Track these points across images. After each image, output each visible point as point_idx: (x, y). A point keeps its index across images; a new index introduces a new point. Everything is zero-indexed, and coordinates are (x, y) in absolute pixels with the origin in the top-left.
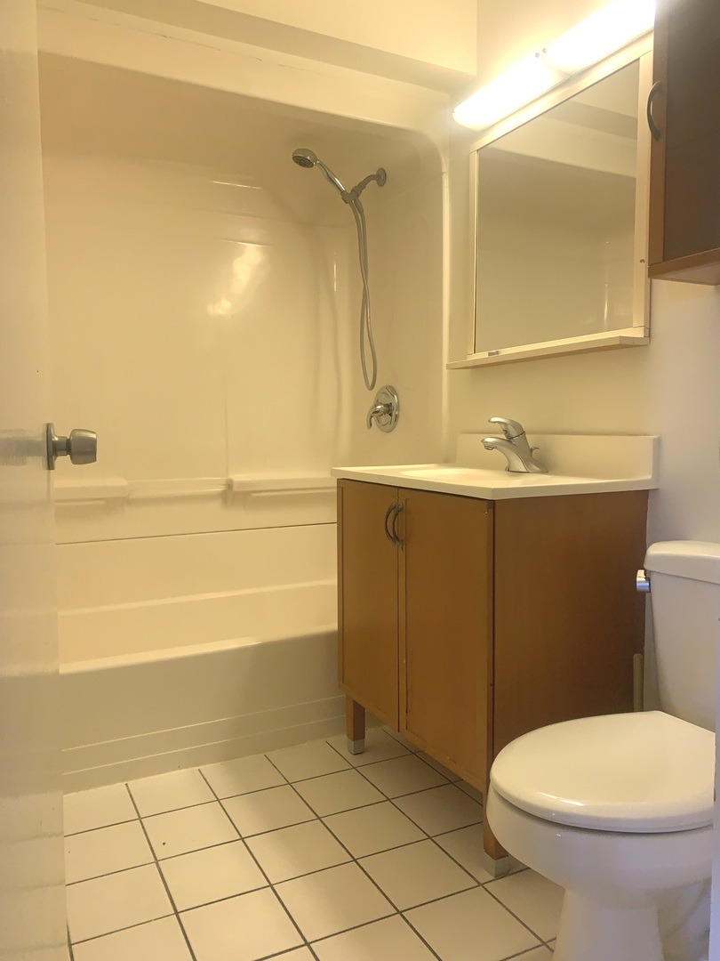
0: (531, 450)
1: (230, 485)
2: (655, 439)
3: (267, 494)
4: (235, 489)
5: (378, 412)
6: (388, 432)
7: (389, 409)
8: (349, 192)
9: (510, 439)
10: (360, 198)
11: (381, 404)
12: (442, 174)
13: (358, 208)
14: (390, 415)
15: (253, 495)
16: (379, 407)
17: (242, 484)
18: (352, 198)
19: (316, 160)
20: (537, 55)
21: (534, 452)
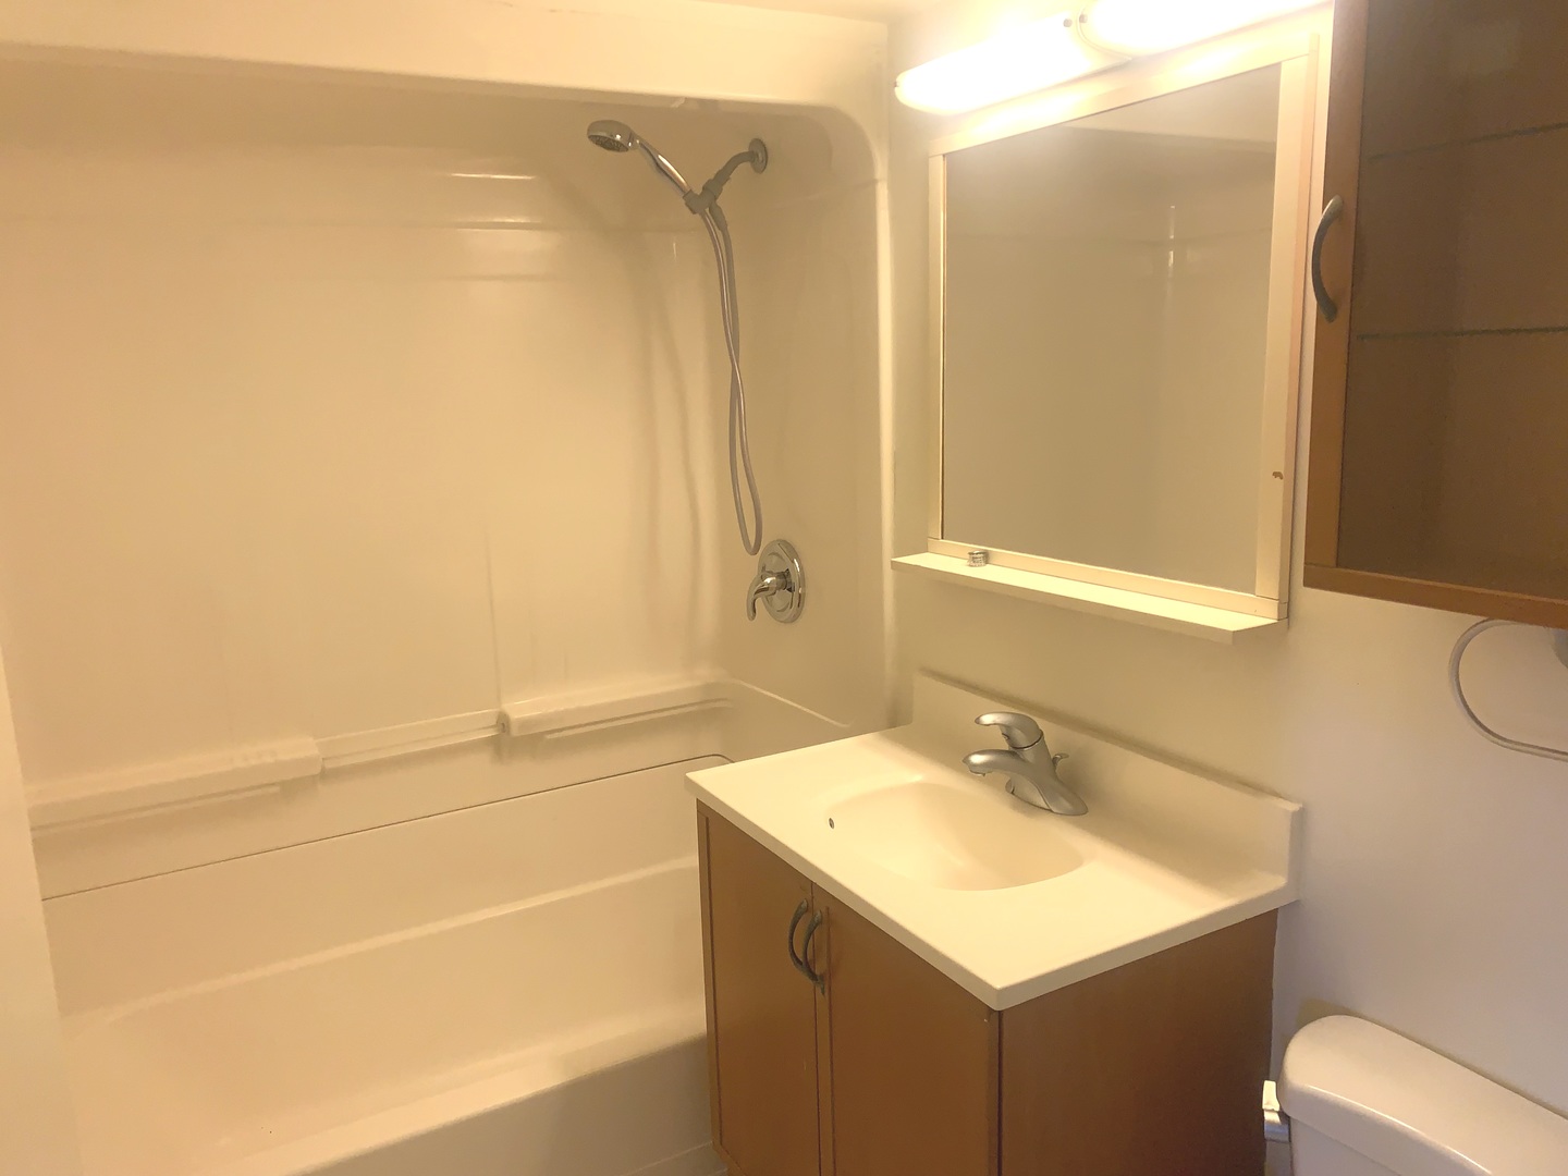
0: (1054, 761)
1: (503, 723)
2: (1294, 814)
3: (571, 732)
4: (515, 732)
5: (766, 589)
6: (785, 622)
7: (785, 580)
8: (698, 191)
9: (1015, 751)
10: (719, 202)
11: (771, 574)
12: (874, 182)
13: (717, 221)
14: (790, 590)
15: (548, 737)
16: (768, 580)
17: (525, 723)
18: (705, 201)
19: (632, 137)
20: (1067, 23)
21: (1059, 763)
